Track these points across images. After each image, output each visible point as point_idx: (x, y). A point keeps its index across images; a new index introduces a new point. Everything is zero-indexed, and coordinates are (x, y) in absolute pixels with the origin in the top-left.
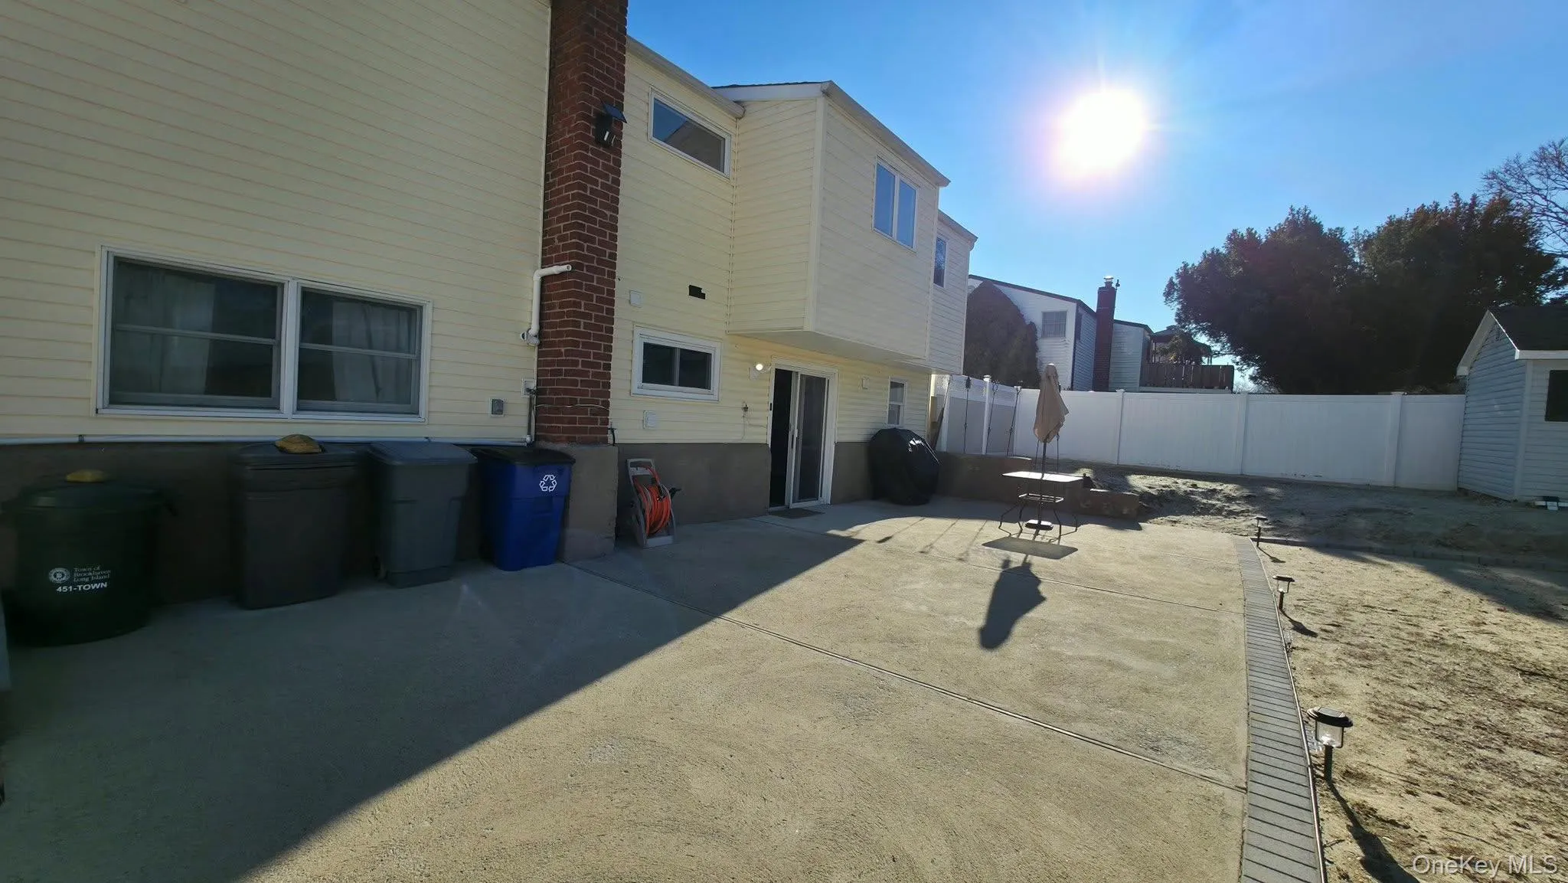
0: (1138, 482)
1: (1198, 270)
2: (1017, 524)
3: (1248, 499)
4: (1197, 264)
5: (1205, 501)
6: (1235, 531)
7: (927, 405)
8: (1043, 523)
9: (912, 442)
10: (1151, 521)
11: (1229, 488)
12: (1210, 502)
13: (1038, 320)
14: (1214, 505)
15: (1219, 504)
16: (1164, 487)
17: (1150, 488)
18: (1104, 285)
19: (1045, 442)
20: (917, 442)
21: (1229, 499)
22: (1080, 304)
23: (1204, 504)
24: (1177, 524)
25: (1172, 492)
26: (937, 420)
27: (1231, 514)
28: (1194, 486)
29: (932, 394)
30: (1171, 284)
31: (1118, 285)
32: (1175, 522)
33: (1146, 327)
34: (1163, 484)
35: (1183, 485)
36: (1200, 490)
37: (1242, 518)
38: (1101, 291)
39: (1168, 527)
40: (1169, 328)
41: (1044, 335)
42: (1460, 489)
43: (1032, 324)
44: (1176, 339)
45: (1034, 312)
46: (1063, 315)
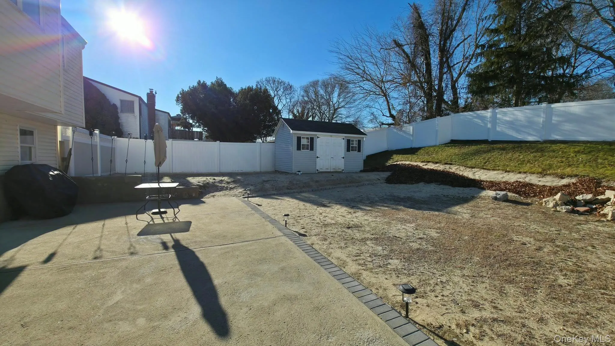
0: (195, 181)
1: (187, 93)
2: (145, 214)
3: (234, 182)
4: (186, 90)
5: (220, 185)
6: (235, 195)
7: (56, 146)
8: (162, 210)
9: (51, 173)
10: (205, 197)
11: (226, 178)
12: (222, 185)
13: (118, 104)
14: (224, 186)
15: (226, 185)
16: (204, 181)
17: (198, 182)
18: (149, 92)
19: (158, 166)
20: (56, 172)
21: (228, 183)
22: (140, 99)
23: (221, 186)
24: (215, 197)
25: (208, 183)
26: (66, 156)
27: (231, 189)
28: (214, 179)
29: (59, 139)
30: (178, 97)
31: (156, 93)
32: (214, 196)
33: (168, 114)
34: (203, 180)
35: (210, 179)
36: (217, 181)
37: (236, 190)
38: (148, 94)
39: (212, 199)
40: (177, 115)
41: (122, 111)
42: (276, 171)
43: (115, 106)
44: (182, 120)
45: (115, 99)
46: (132, 103)
